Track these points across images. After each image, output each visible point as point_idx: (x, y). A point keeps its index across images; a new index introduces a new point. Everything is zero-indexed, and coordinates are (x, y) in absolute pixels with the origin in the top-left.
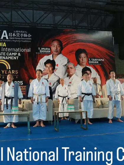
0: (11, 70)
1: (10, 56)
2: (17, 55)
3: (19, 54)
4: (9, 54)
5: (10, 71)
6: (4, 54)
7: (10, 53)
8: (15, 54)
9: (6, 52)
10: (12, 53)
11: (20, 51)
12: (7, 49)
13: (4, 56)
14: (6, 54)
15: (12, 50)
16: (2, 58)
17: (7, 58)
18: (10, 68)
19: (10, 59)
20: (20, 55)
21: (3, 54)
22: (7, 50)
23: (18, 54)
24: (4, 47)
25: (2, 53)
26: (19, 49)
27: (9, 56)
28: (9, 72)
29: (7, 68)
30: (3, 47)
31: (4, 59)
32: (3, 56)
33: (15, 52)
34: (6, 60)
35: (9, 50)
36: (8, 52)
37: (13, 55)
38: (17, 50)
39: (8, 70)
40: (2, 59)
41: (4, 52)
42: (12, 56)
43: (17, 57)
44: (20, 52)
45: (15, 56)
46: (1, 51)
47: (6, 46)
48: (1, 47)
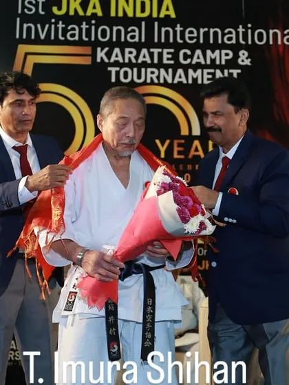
0: (203, 140)
2: (232, 63)
3: (244, 59)
4: (192, 57)
5: (196, 143)
6: (165, 56)
7: (198, 52)
8: (222, 56)
9: (178, 47)
10: (209, 52)
11: (245, 38)
12: (179, 28)
13: (166, 67)
14: (175, 56)
15: (206, 35)
16: (158, 77)
17: (180, 75)
18: (196, 131)
19: (195, 80)
20: (248, 62)
21: (160, 55)
22: (182, 33)
23: (236, 56)
24: (166, 21)
25: (156, 51)
26: (241, 30)
27: (190, 66)
28: (192, 153)
29: (184, 131)
30: (158, 19)
31: (166, 84)
32: (160, 65)
33: (224, 46)
34: (177, 87)
35: (191, 34)
36: (186, 45)
37: (213, 61)
38: (232, 35)
39: (191, 138)
40: (159, 84)
41: (167, 45)
42: (206, 67)
43: (235, 72)
44: (246, 47)
45: (222, 68)
46: (149, 44)
47: (173, 15)
48: (150, 20)
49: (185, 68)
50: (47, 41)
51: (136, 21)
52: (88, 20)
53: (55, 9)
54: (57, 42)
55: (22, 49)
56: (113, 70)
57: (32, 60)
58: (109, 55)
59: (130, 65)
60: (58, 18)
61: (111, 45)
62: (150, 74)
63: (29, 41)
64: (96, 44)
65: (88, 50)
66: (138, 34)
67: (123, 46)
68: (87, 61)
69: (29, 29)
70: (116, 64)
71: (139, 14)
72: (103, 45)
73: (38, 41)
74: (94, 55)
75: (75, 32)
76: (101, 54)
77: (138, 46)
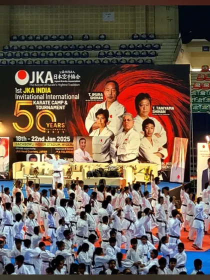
0: (57, 123)
1: (56, 105)
2: (63, 104)
3: (66, 103)
4: (54, 103)
5: (55, 124)
6: (48, 103)
7: (56, 101)
8: (61, 102)
9: (51, 100)
10: (58, 101)
11: (66, 98)
12: (51, 96)
13: (49, 105)
14: (51, 103)
15: (58, 97)
16: (47, 108)
17: (52, 108)
18: (55, 121)
19: (55, 108)
20: (67, 104)
23: (64, 102)
24: (49, 94)
25: (46, 101)
26: (65, 95)
27: (54, 105)
28: (54, 126)
29: (53, 121)
30: (47, 93)
31: (49, 110)
32: (47, 105)
33: (61, 100)
34: (51, 110)
35: (54, 97)
36: (53, 100)
37: (59, 103)
38: (63, 97)
39: (54, 123)
40: (47, 110)
41: (49, 100)
43: (64, 106)
44: (67, 100)
45: (61, 105)
46: (45, 100)
47: (50, 92)
48: (45, 94)
50: (23, 100)
51: (42, 94)
52: (31, 94)
53: (24, 92)
54: (25, 100)
55: (17, 102)
56: (37, 106)
57: (19, 104)
58: (36, 102)
59: (41, 105)
60: (25, 94)
61: (37, 100)
62: (45, 107)
63: (18, 100)
64: (33, 100)
65: (31, 101)
66: (42, 97)
67: (39, 100)
68: (31, 104)
69: (18, 97)
70: (38, 105)
71: (43, 92)
72: (35, 100)
73: (20, 100)
74: (33, 103)
75: (29, 97)
76: (34, 102)
77: (42, 100)
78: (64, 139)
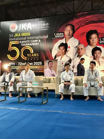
0: (34, 54)
2: (38, 42)
4: (32, 41)
5: (33, 54)
6: (29, 41)
7: (33, 40)
9: (30, 40)
10: (35, 40)
11: (40, 38)
12: (31, 37)
13: (29, 43)
14: (30, 41)
15: (34, 38)
17: (31, 44)
18: (33, 52)
19: (33, 45)
20: (40, 41)
21: (28, 41)
22: (31, 38)
23: (38, 41)
25: (27, 41)
28: (32, 56)
29: (31, 53)
30: (28, 36)
31: (29, 46)
32: (28, 43)
33: (37, 39)
36: (31, 40)
37: (35, 42)
38: (38, 37)
39: (32, 53)
40: (28, 46)
41: (29, 40)
42: (34, 43)
43: (38, 43)
45: (36, 42)
46: (27, 40)
47: (30, 35)
48: (27, 36)
49: (31, 43)
50: (13, 41)
51: (25, 37)
52: (18, 37)
53: (14, 36)
54: (15, 41)
55: (10, 42)
56: (22, 44)
57: (12, 44)
58: (21, 42)
59: (24, 43)
60: (15, 37)
61: (21, 40)
62: (26, 44)
63: (11, 41)
65: (18, 42)
67: (23, 40)
68: (18, 43)
69: (11, 39)
70: (22, 43)
71: (25, 35)
72: (20, 41)
73: (12, 41)
74: (19, 42)
75: (17, 39)
76: (20, 42)
77: (25, 40)
78: (38, 63)
